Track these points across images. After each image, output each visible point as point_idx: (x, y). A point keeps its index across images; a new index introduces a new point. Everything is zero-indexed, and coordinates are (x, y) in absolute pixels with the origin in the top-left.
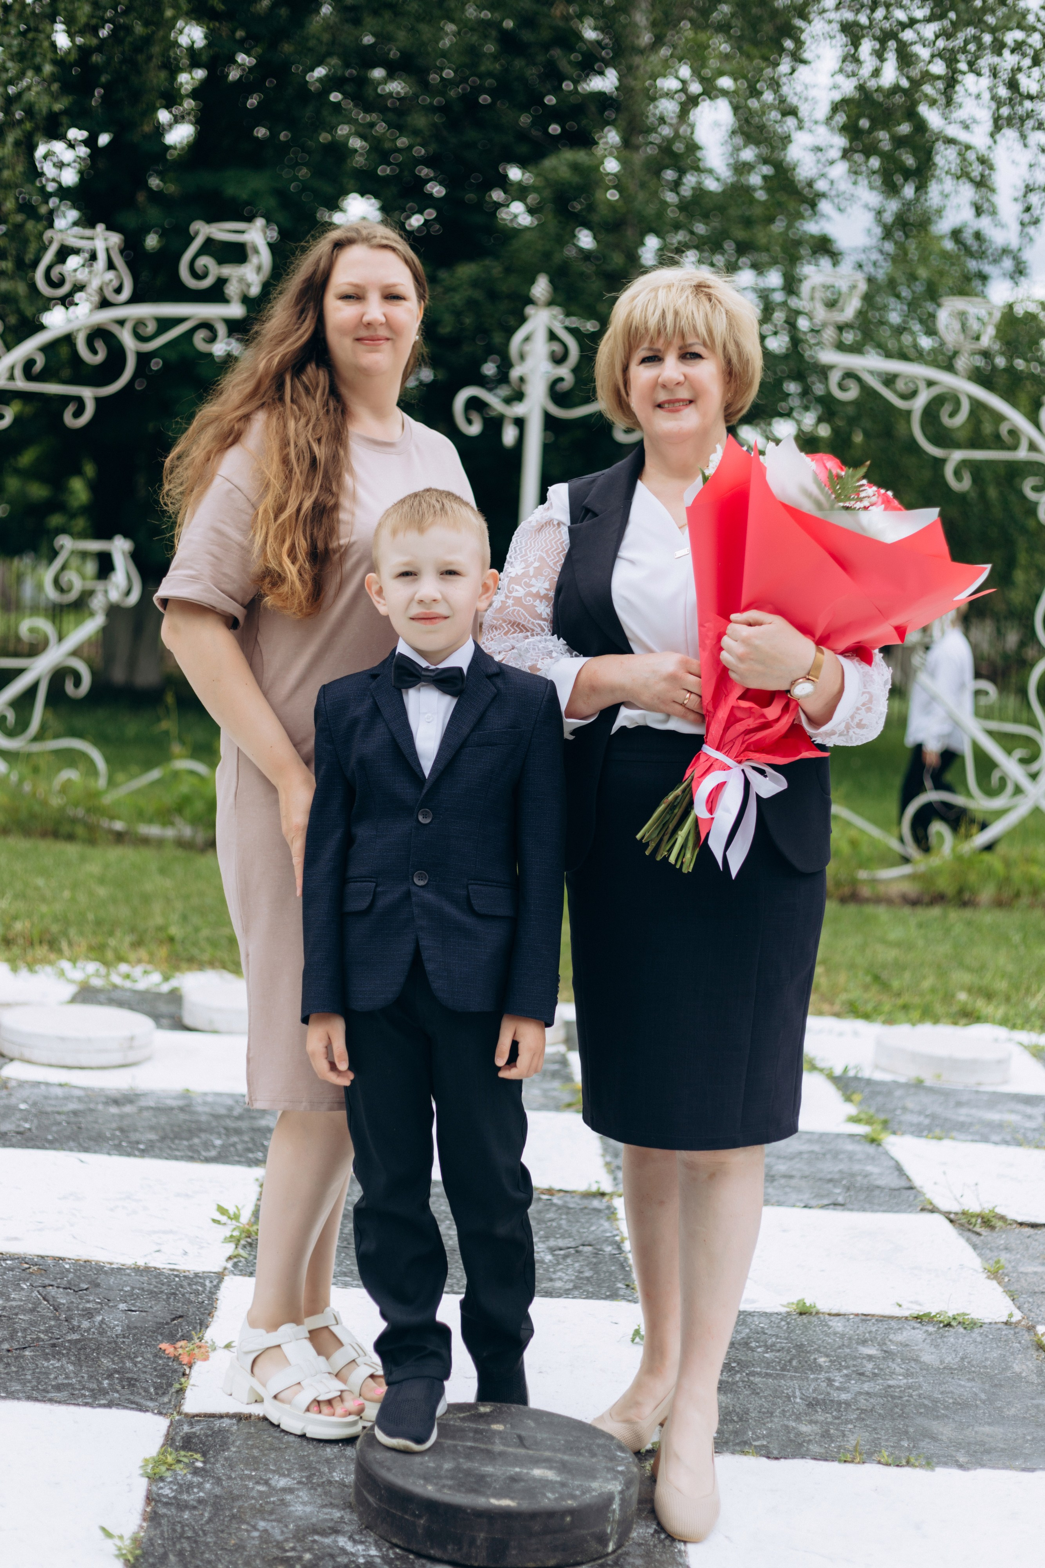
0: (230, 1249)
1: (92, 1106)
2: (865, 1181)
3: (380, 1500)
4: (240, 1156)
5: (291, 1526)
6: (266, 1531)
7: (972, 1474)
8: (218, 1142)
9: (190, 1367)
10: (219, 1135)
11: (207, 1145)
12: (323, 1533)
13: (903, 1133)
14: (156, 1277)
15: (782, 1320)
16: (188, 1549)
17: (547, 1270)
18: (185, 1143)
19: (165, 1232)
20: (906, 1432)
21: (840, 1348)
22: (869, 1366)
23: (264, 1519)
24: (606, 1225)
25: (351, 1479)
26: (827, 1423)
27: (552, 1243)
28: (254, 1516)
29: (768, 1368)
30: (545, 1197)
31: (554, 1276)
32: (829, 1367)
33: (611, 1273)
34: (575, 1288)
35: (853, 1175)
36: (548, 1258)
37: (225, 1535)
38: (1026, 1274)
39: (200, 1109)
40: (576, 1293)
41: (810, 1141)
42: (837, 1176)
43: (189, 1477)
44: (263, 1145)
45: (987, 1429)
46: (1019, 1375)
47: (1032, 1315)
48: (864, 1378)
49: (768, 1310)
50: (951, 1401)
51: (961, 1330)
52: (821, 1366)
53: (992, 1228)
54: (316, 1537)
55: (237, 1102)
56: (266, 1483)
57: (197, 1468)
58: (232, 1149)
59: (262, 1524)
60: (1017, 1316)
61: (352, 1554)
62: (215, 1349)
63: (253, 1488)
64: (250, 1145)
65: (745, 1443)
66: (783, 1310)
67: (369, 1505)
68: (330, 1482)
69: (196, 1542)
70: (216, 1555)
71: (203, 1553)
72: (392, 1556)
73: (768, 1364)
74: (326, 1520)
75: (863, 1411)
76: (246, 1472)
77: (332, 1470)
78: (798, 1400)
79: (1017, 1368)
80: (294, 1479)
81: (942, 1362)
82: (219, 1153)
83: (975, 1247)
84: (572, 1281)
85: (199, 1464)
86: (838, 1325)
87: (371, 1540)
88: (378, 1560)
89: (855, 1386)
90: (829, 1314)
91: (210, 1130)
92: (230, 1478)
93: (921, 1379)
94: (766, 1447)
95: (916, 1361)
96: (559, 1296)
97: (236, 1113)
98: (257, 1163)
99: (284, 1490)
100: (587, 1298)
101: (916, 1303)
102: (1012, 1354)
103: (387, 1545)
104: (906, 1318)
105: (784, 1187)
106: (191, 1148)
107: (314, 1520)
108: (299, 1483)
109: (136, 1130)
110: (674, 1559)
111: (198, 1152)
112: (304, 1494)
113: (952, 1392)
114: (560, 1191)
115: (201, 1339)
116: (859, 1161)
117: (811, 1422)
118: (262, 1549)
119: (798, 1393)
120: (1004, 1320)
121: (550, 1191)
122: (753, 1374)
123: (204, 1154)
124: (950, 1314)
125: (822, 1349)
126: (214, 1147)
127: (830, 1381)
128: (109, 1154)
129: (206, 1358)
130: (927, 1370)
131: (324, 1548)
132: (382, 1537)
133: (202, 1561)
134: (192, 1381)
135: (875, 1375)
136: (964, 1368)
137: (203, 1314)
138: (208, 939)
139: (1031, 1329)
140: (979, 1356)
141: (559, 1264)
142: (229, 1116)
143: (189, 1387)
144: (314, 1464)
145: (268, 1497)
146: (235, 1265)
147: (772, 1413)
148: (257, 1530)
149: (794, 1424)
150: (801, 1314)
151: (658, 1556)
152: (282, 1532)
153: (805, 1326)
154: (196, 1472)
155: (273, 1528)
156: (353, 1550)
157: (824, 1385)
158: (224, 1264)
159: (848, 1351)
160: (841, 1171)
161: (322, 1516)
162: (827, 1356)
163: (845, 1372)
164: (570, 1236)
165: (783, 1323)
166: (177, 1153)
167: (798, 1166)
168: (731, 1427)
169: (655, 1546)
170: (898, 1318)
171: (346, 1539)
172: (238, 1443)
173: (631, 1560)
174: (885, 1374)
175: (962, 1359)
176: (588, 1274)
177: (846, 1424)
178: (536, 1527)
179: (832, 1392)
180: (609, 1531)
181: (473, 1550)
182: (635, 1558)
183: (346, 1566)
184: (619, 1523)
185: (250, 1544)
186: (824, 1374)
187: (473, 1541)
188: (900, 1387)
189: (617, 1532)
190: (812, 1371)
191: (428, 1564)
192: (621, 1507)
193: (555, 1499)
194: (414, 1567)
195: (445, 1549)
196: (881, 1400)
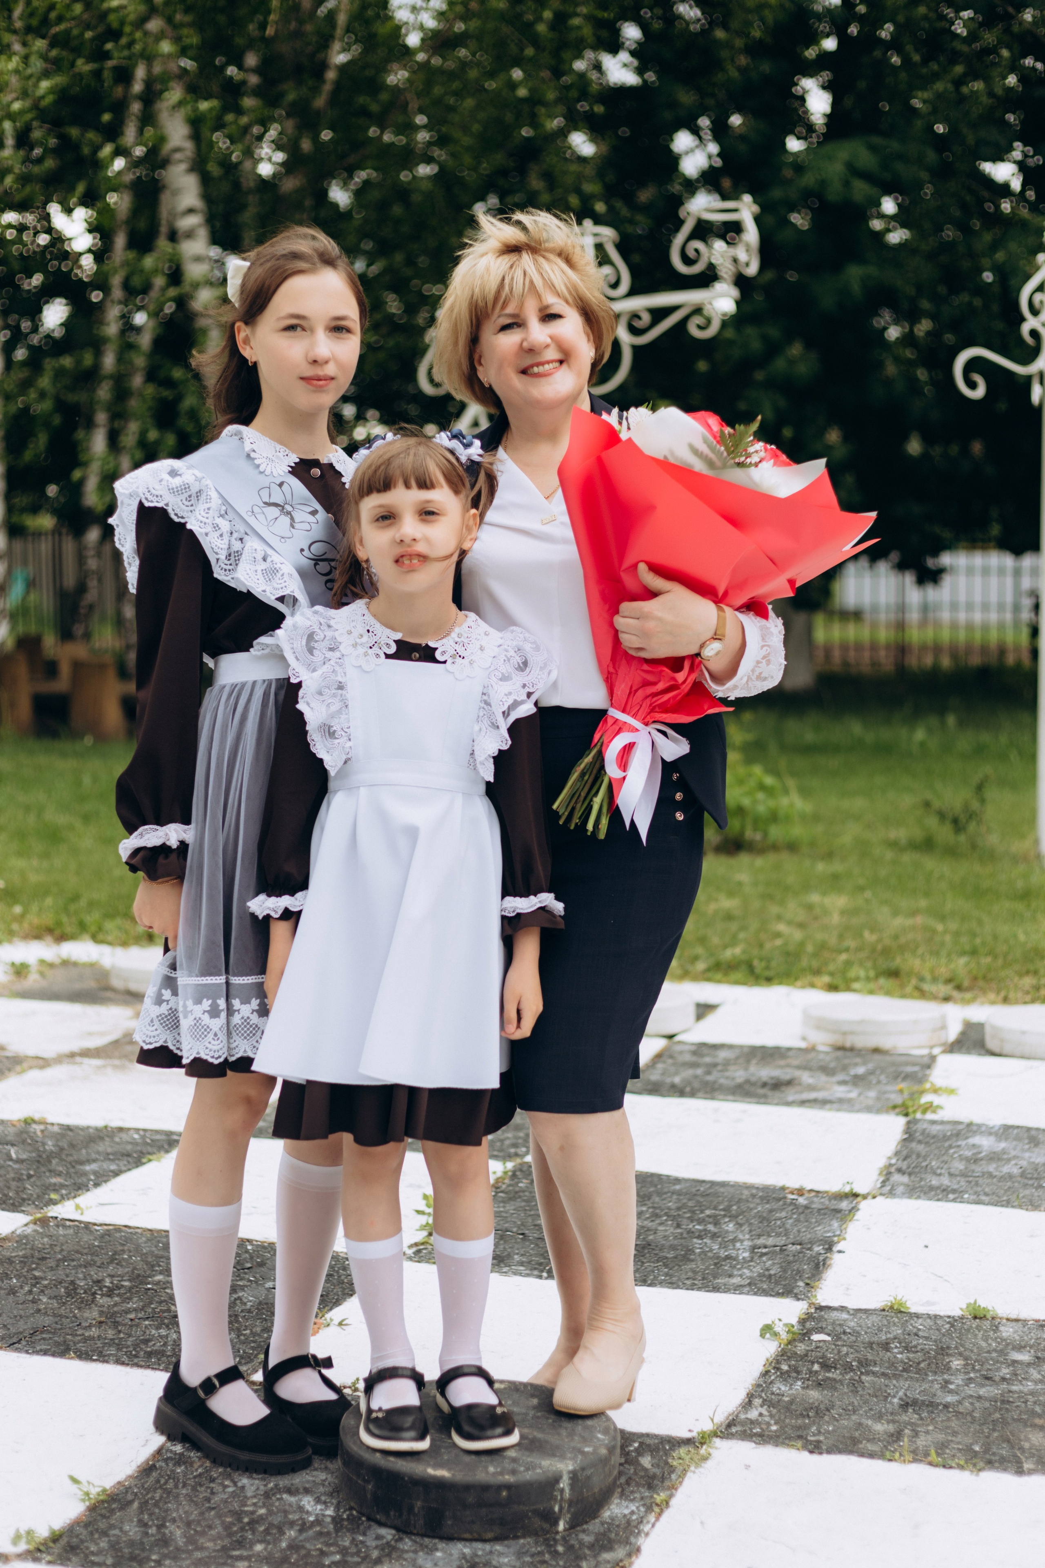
5: (271, 1485)
6: (243, 1487)
7: (1026, 1479)
15: (949, 1323)
17: (735, 1267)
20: (988, 1437)
21: (990, 1351)
22: (1005, 1371)
24: (835, 1224)
26: (908, 1423)
27: (761, 1241)
29: (888, 1368)
30: (791, 1196)
32: (958, 1370)
33: (798, 1272)
34: (750, 1284)
36: (746, 1255)
37: (203, 1489)
40: (746, 1289)
48: (987, 1382)
49: (942, 1314)
52: (949, 1369)
54: (285, 1496)
59: (245, 1481)
61: (308, 1512)
62: (328, 1325)
65: (800, 1437)
66: (957, 1313)
72: (345, 1516)
73: (892, 1364)
75: (958, 1413)
84: (751, 1278)
86: (1007, 1331)
88: (329, 1519)
89: (972, 1389)
90: (1008, 1320)
94: (819, 1442)
96: (727, 1290)
100: (755, 1294)
103: (346, 1506)
110: (628, 1538)
114: (811, 1191)
117: (888, 1422)
119: (900, 1393)
121: (800, 1192)
122: (867, 1373)
125: (967, 1353)
127: (947, 1382)
132: (347, 1500)
133: (160, 1509)
135: (1004, 1379)
141: (751, 1261)
147: (854, 1411)
148: (236, 1485)
149: (870, 1422)
150: (975, 1318)
152: (258, 1489)
153: (968, 1330)
155: (253, 1484)
156: (310, 1509)
157: (937, 1386)
159: (994, 1355)
162: (966, 1359)
163: (972, 1375)
164: (786, 1235)
165: (947, 1326)
168: (799, 1422)
169: (618, 1526)
171: (311, 1499)
173: (582, 1537)
174: (1015, 1380)
176: (772, 1272)
177: (928, 1425)
178: (471, 1499)
179: (939, 1393)
180: (557, 1509)
181: (412, 1518)
182: (588, 1535)
183: (292, 1524)
184: (571, 1503)
185: (216, 1499)
186: (946, 1376)
187: (411, 1509)
188: (1021, 1392)
189: (568, 1511)
190: (935, 1373)
191: (374, 1526)
192: (572, 1486)
193: (494, 1474)
194: (358, 1527)
195: (388, 1515)
196: (987, 1404)
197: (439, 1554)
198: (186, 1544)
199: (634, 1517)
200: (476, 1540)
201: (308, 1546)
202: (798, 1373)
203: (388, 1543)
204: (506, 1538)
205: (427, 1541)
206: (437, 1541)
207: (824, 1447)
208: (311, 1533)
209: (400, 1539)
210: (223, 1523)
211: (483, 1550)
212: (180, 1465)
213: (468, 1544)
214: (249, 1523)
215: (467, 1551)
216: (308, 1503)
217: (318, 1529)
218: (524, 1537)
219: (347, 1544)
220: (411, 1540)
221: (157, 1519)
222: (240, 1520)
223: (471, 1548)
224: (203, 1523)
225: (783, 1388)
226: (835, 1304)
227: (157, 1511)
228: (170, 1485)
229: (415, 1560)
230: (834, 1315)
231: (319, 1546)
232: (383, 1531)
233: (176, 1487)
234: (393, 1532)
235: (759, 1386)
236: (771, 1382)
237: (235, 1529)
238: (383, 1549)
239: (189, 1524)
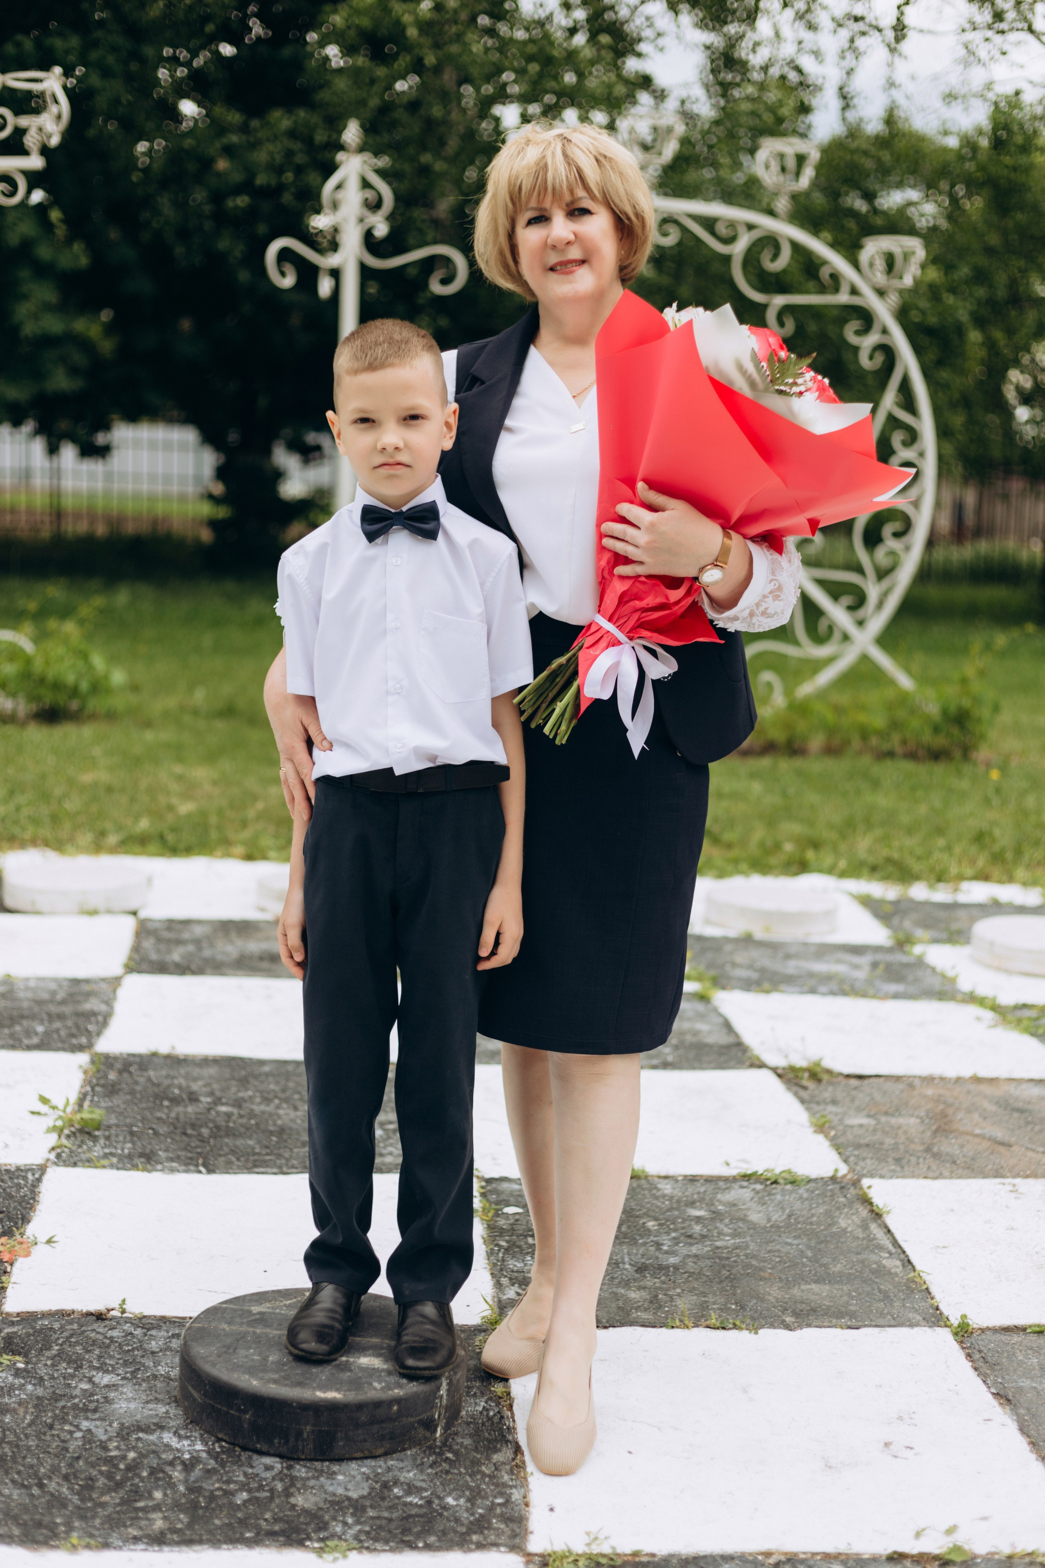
0: (52, 1139)
2: (694, 1040)
3: (205, 1395)
4: (63, 1042)
5: (115, 1425)
6: (89, 1431)
7: (798, 1333)
8: (40, 1029)
9: (12, 1265)
10: (42, 1022)
11: (29, 1033)
12: (147, 1430)
13: (733, 988)
16: (10, 1454)
18: (6, 1031)
20: (734, 1295)
21: (669, 1210)
22: (697, 1229)
23: (87, 1419)
25: (175, 1373)
26: (656, 1288)
28: (76, 1417)
31: (384, 1151)
32: (657, 1231)
35: (683, 1033)
37: (48, 1438)
38: (852, 1127)
39: (22, 995)
43: (10, 1378)
44: (87, 1030)
45: (813, 1286)
46: (844, 1230)
47: (858, 1168)
48: (692, 1241)
50: (778, 1259)
51: (789, 1187)
52: (649, 1230)
53: (819, 1081)
54: (141, 1435)
55: (60, 986)
56: (90, 1380)
57: (18, 1369)
58: (55, 1036)
59: (85, 1425)
60: (843, 1169)
61: (178, 1450)
62: (36, 1244)
63: (76, 1387)
64: (74, 1031)
67: (195, 1400)
68: (155, 1377)
69: (17, 1446)
70: (38, 1458)
71: (24, 1458)
72: (218, 1449)
74: (151, 1416)
75: (690, 1274)
76: (69, 1371)
77: (157, 1364)
78: (627, 1266)
79: (843, 1223)
80: (118, 1375)
81: (769, 1220)
82: (42, 1040)
83: (803, 1101)
85: (21, 1365)
86: (667, 1188)
87: (196, 1434)
88: (204, 1455)
89: (684, 1249)
90: (659, 1177)
91: (32, 1017)
92: (52, 1378)
93: (748, 1239)
95: (744, 1219)
97: (59, 997)
98: (80, 1048)
99: (107, 1386)
101: (744, 1161)
102: (838, 1208)
103: (213, 1438)
104: (734, 1179)
106: (12, 1036)
107: (139, 1417)
108: (123, 1378)
110: (504, 1436)
111: (20, 1040)
112: (128, 1390)
113: (779, 1251)
115: (22, 1235)
116: (690, 1018)
117: (640, 1288)
118: (86, 1449)
119: (626, 1259)
120: (830, 1174)
123: (26, 1041)
124: (777, 1171)
125: (651, 1213)
126: (36, 1034)
127: (658, 1245)
129: (28, 1255)
130: (754, 1229)
131: (149, 1445)
132: (207, 1432)
133: (23, 1465)
134: (13, 1279)
135: (704, 1237)
136: (791, 1224)
137: (25, 1208)
138: (29, 817)
139: (856, 1183)
140: (805, 1212)
141: (389, 1138)
142: (52, 1001)
143: (11, 1285)
144: (139, 1359)
145: (92, 1395)
146: (59, 1156)
148: (81, 1430)
149: (622, 1291)
151: (486, 1434)
152: (106, 1430)
154: (17, 1373)
155: (97, 1427)
156: (178, 1446)
157: (652, 1249)
158: (47, 1155)
159: (676, 1213)
161: (146, 1412)
162: (656, 1219)
163: (673, 1235)
169: (483, 1424)
170: (726, 1179)
171: (171, 1435)
172: (60, 1342)
173: (460, 1440)
174: (713, 1236)
175: (789, 1216)
177: (674, 1288)
178: (363, 1418)
179: (660, 1256)
180: (436, 1417)
181: (300, 1443)
182: (463, 1438)
183: (171, 1464)
184: (447, 1408)
185: (73, 1446)
186: (652, 1238)
187: (299, 1434)
188: (727, 1248)
189: (444, 1417)
190: (642, 1237)
191: (255, 1457)
192: (448, 1390)
193: (382, 1388)
194: (240, 1460)
195: (271, 1443)
196: (708, 1262)
197: (340, 1477)
198: (82, 1500)
199: (491, 1413)
200: (366, 1458)
201: (205, 1485)
202: (519, 1247)
203: (281, 1472)
204: (395, 1452)
205: (318, 1465)
206: (327, 1463)
207: (604, 1321)
208: (197, 1472)
209: (290, 1468)
210: (101, 1473)
211: (380, 1467)
212: (5, 1415)
213: (360, 1462)
214: (129, 1468)
215: (363, 1470)
216: (168, 1437)
217: (201, 1466)
218: (410, 1448)
219: (242, 1478)
220: (301, 1465)
221: (30, 1477)
222: (116, 1466)
223: (366, 1466)
224: (83, 1476)
225: (519, 1265)
226: (496, 1175)
227: (22, 1468)
228: (11, 1437)
229: (322, 1486)
230: (505, 1185)
231: (217, 1485)
232: (268, 1460)
233: (21, 1440)
234: (278, 1459)
235: (495, 1265)
236: (503, 1260)
237: (118, 1478)
238: (281, 1480)
239: (66, 1478)
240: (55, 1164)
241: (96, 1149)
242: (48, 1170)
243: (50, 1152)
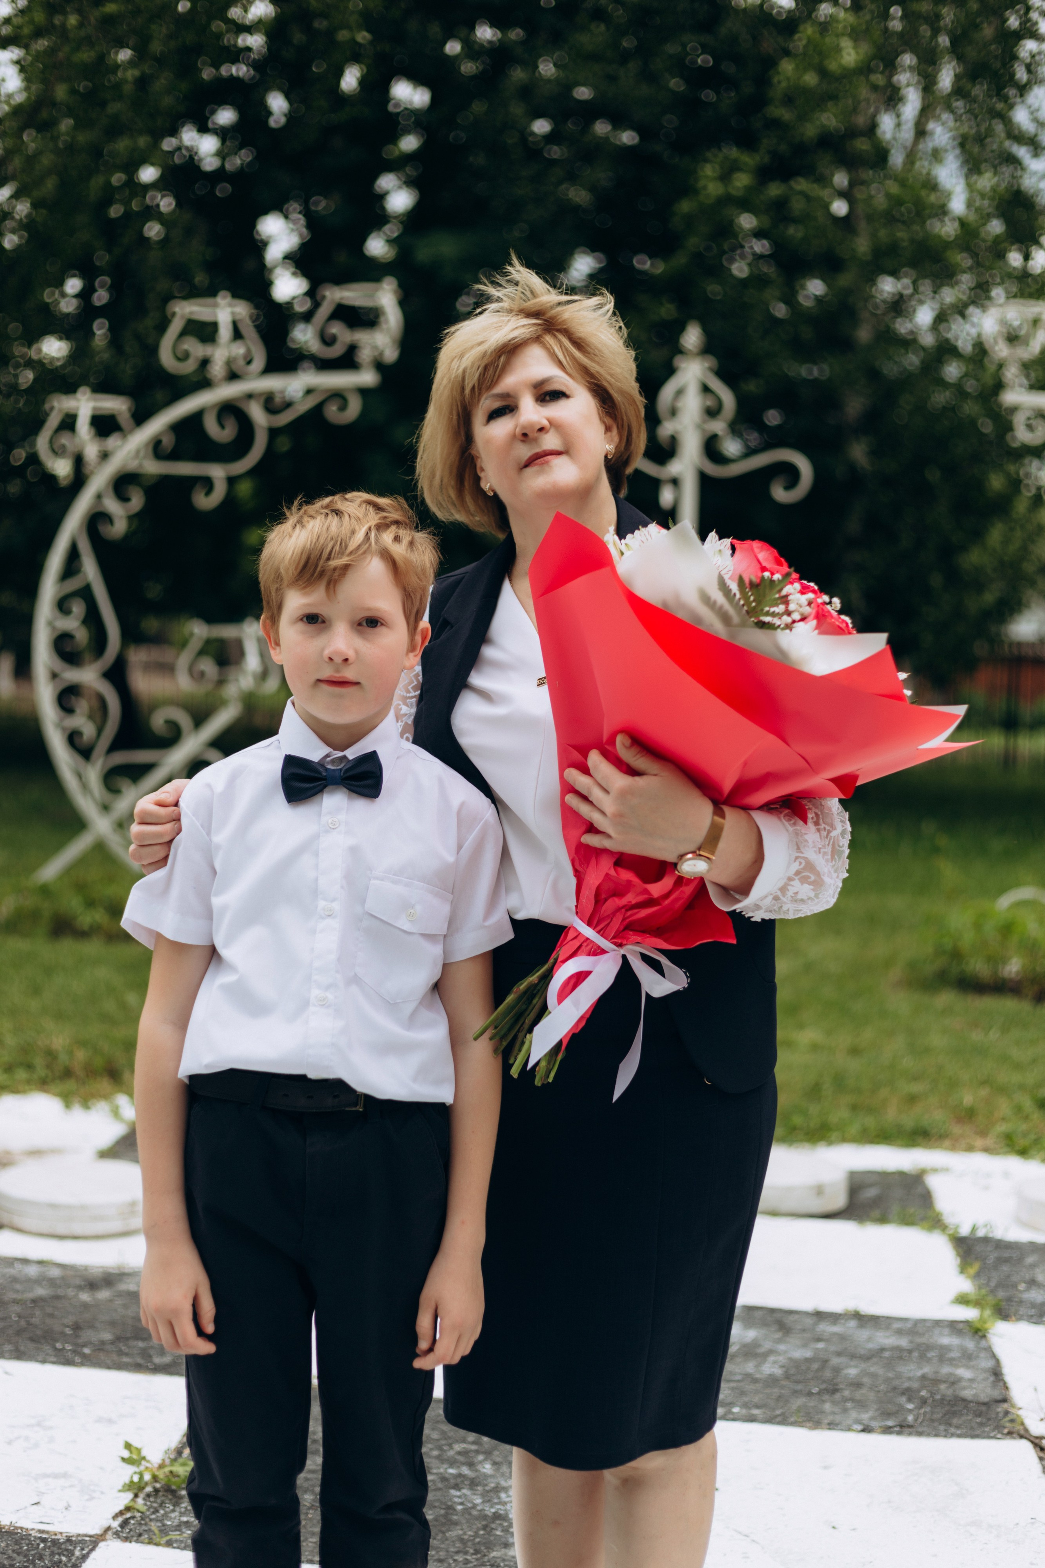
0: (126, 1498)
1: (60, 1292)
2: (949, 1392)
13: (1020, 1318)
14: (17, 1543)
18: (141, 1344)
19: (56, 1476)
35: (936, 1382)
41: (899, 1332)
42: (915, 1385)
105: (845, 1400)
109: (92, 1327)
116: (951, 1360)
123: (157, 1360)
128: (44, 1362)
146: (123, 1524)
158: (106, 1525)
160: (924, 1377)
166: (126, 1360)
167: (872, 1369)
240: (117, 1534)
241: (173, 1515)
242: (102, 1545)
243: (115, 1517)
